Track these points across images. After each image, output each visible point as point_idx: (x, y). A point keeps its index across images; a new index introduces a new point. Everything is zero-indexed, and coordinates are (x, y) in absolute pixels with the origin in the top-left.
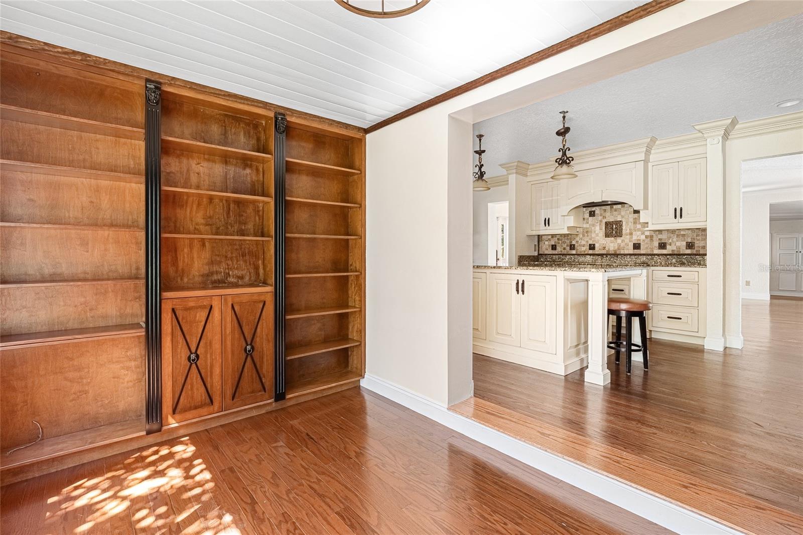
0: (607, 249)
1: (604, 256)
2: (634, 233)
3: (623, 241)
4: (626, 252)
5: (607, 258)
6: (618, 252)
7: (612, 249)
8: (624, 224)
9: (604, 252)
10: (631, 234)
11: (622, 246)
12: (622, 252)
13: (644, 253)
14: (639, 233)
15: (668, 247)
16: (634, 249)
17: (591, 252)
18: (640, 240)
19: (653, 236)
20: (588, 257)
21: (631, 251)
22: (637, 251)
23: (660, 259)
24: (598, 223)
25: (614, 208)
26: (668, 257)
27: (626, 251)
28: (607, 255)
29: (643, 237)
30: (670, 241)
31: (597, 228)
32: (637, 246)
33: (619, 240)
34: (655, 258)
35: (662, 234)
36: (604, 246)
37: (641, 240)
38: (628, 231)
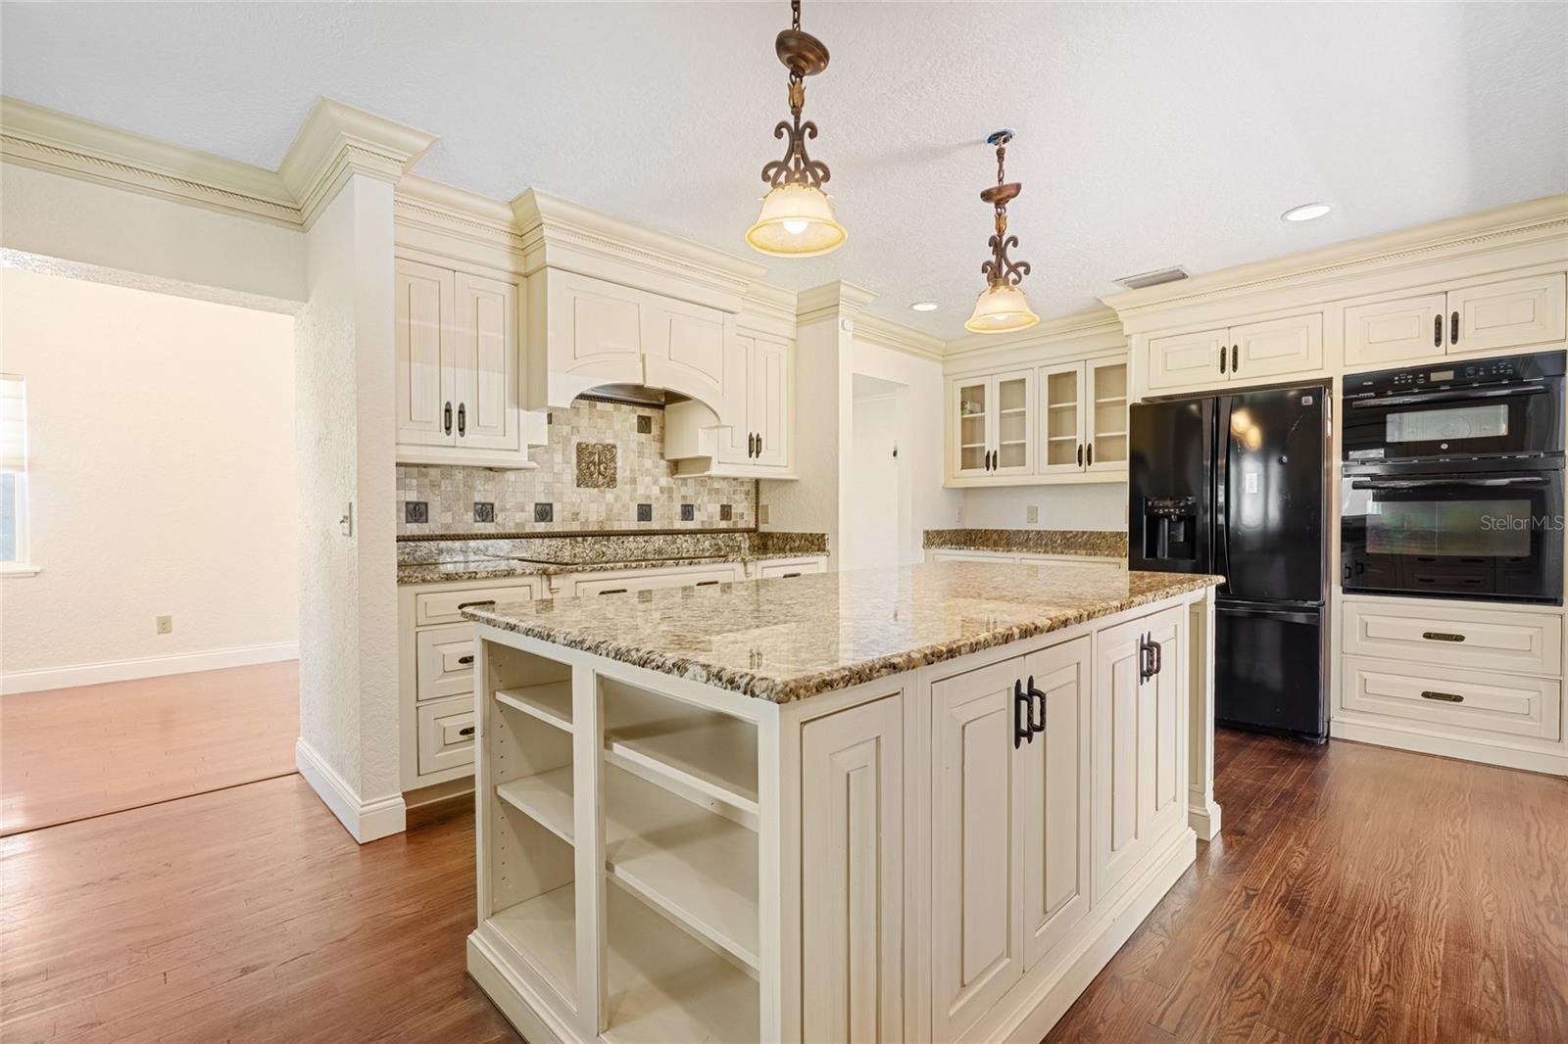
0: (582, 518)
1: (580, 539)
2: (639, 479)
3: (617, 498)
4: (625, 527)
5: (586, 544)
6: (607, 528)
7: (593, 518)
8: (619, 453)
9: (576, 527)
10: (633, 481)
11: (615, 511)
12: (616, 527)
13: (658, 528)
14: (648, 480)
15: (696, 514)
16: (639, 520)
17: (541, 527)
18: (649, 497)
19: (672, 488)
20: (538, 541)
21: (635, 525)
22: (645, 526)
23: (686, 541)
24: (559, 442)
25: (598, 408)
26: (699, 536)
27: (623, 523)
28: (585, 535)
29: (656, 490)
30: (699, 502)
31: (558, 458)
32: (645, 513)
33: (610, 495)
34: (678, 541)
35: (686, 485)
36: (575, 509)
37: (653, 498)
38: (628, 473)
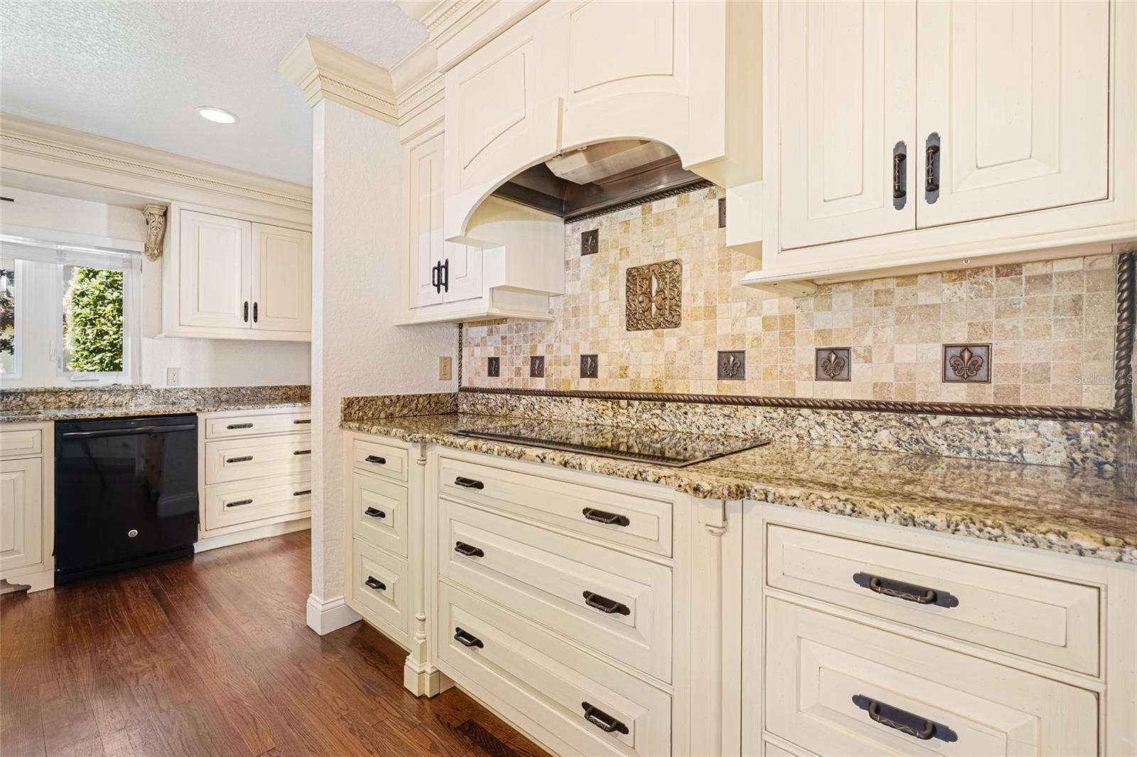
0: (631, 373)
1: (623, 403)
2: (721, 308)
3: (682, 342)
4: (695, 389)
5: (632, 411)
6: (666, 389)
7: (647, 374)
8: (686, 271)
9: (622, 386)
10: (710, 312)
11: (679, 363)
12: (680, 390)
13: (758, 393)
14: (739, 307)
15: (856, 367)
16: (720, 377)
17: (586, 385)
18: (741, 338)
19: (792, 317)
20: (576, 401)
21: (712, 386)
22: (731, 388)
23: (822, 424)
24: (605, 275)
25: (654, 211)
26: (857, 415)
27: (692, 384)
28: (630, 398)
29: (754, 324)
30: (868, 341)
31: (604, 294)
32: (731, 365)
33: (670, 338)
34: (799, 422)
35: (829, 308)
36: (623, 363)
37: (748, 342)
38: (700, 302)
